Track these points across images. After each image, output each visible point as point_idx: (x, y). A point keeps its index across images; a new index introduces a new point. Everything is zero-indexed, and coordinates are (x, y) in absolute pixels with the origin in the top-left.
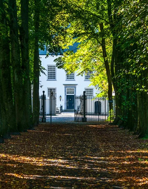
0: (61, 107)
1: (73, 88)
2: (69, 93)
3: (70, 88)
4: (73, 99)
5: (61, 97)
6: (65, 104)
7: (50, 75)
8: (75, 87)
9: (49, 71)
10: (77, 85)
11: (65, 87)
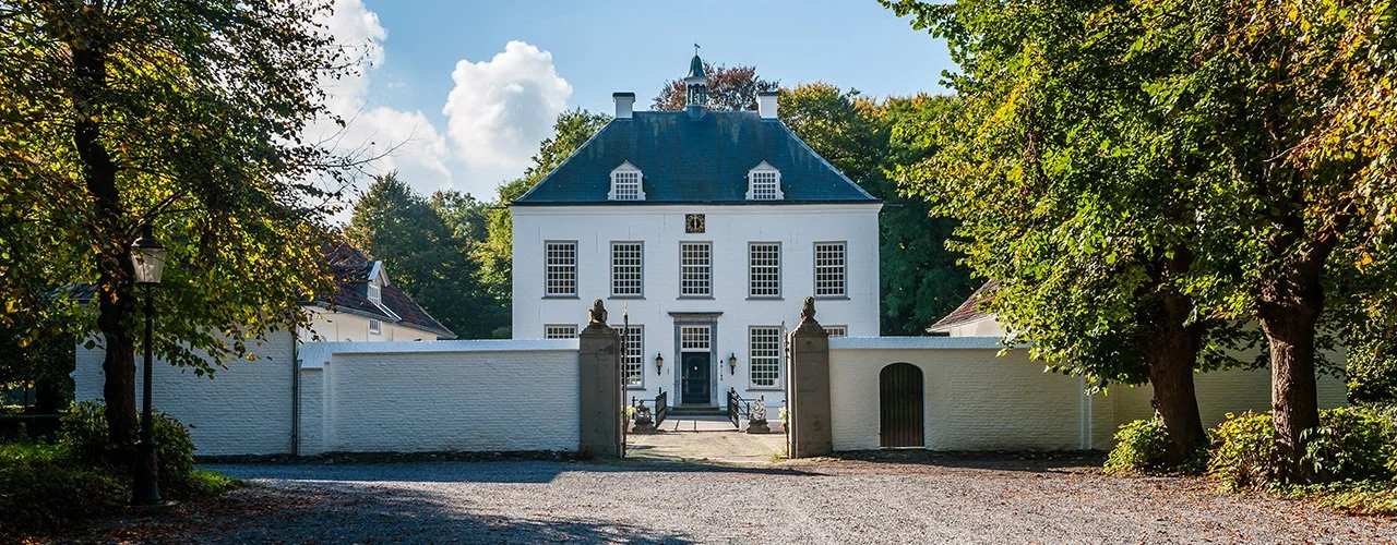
0: (662, 397)
1: (704, 327)
2: (690, 346)
3: (693, 327)
4: (705, 368)
5: (659, 358)
6: (676, 385)
7: (622, 277)
8: (714, 325)
9: (619, 266)
10: (721, 313)
11: (675, 323)
